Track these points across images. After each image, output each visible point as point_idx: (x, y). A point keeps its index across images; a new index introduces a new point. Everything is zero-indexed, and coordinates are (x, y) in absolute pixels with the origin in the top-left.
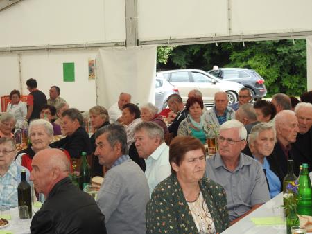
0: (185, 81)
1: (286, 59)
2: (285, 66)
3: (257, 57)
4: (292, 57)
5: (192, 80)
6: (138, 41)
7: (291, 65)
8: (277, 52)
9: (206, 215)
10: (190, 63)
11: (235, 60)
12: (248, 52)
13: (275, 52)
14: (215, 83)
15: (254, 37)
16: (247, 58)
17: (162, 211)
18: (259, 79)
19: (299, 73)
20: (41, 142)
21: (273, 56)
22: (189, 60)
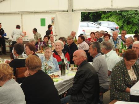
0: (85, 27)
1: (126, 18)
2: (125, 21)
3: (113, 16)
4: (128, 17)
5: (88, 26)
6: (73, 10)
7: (127, 20)
8: (122, 14)
9: (134, 74)
10: (83, 19)
11: (103, 18)
12: (109, 14)
13: (121, 14)
14: (98, 28)
15: (122, 9)
16: (109, 17)
17: (118, 72)
18: (117, 26)
19: (131, 24)
20: (59, 49)
21: (120, 16)
22: (83, 18)
